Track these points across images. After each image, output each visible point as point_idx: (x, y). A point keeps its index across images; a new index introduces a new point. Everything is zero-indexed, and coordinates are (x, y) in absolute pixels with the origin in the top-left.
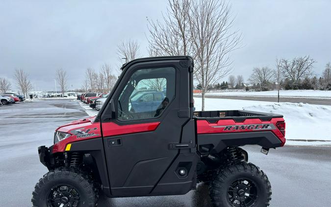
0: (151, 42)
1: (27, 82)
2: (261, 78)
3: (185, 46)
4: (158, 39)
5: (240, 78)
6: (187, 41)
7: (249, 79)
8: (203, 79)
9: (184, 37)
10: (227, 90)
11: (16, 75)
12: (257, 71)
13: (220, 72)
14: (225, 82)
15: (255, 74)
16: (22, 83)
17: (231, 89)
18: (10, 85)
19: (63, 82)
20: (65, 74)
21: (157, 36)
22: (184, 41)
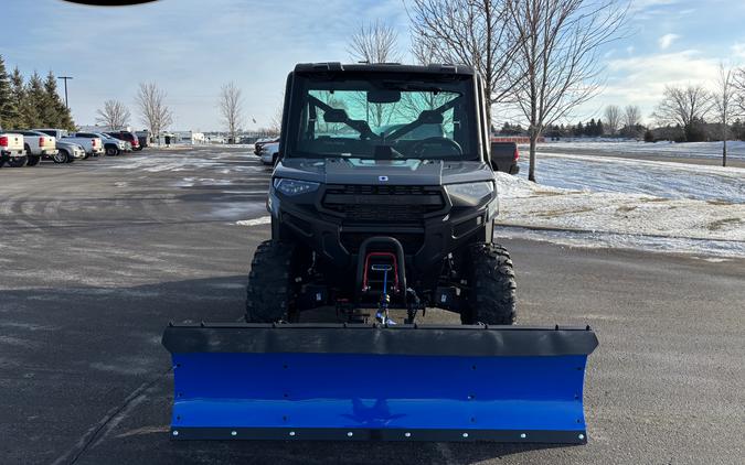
0: (415, 20)
1: (162, 109)
2: (683, 112)
3: (490, 29)
4: (431, 15)
5: (632, 112)
6: (493, 20)
7: (654, 114)
8: (533, 105)
9: (487, 11)
10: (599, 138)
11: (140, 96)
12: (674, 95)
13: (574, 90)
14: (596, 122)
15: (669, 103)
16: (151, 112)
17: (609, 136)
18: (128, 115)
19: (233, 112)
20: (238, 95)
21: (430, 8)
22: (488, 20)
